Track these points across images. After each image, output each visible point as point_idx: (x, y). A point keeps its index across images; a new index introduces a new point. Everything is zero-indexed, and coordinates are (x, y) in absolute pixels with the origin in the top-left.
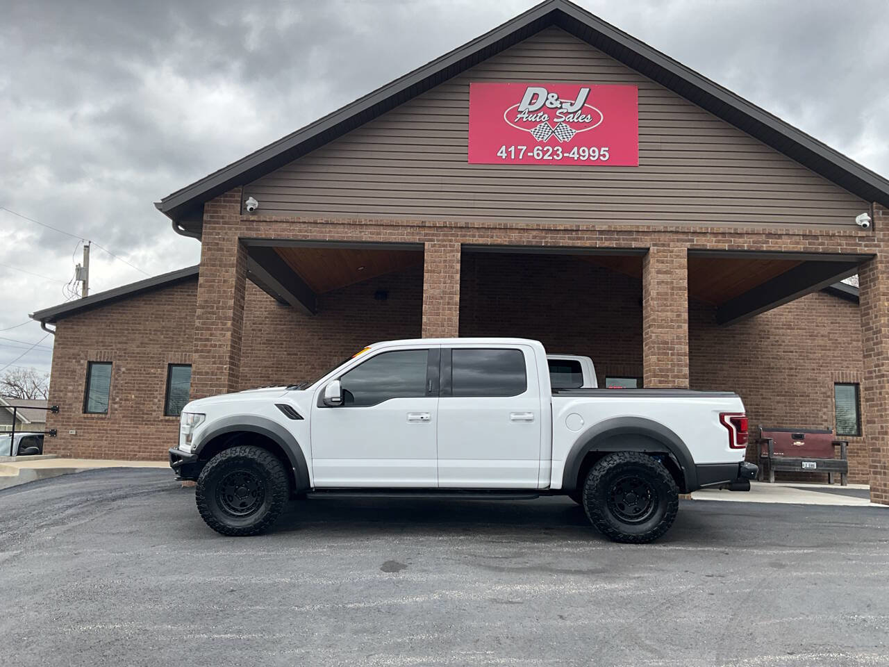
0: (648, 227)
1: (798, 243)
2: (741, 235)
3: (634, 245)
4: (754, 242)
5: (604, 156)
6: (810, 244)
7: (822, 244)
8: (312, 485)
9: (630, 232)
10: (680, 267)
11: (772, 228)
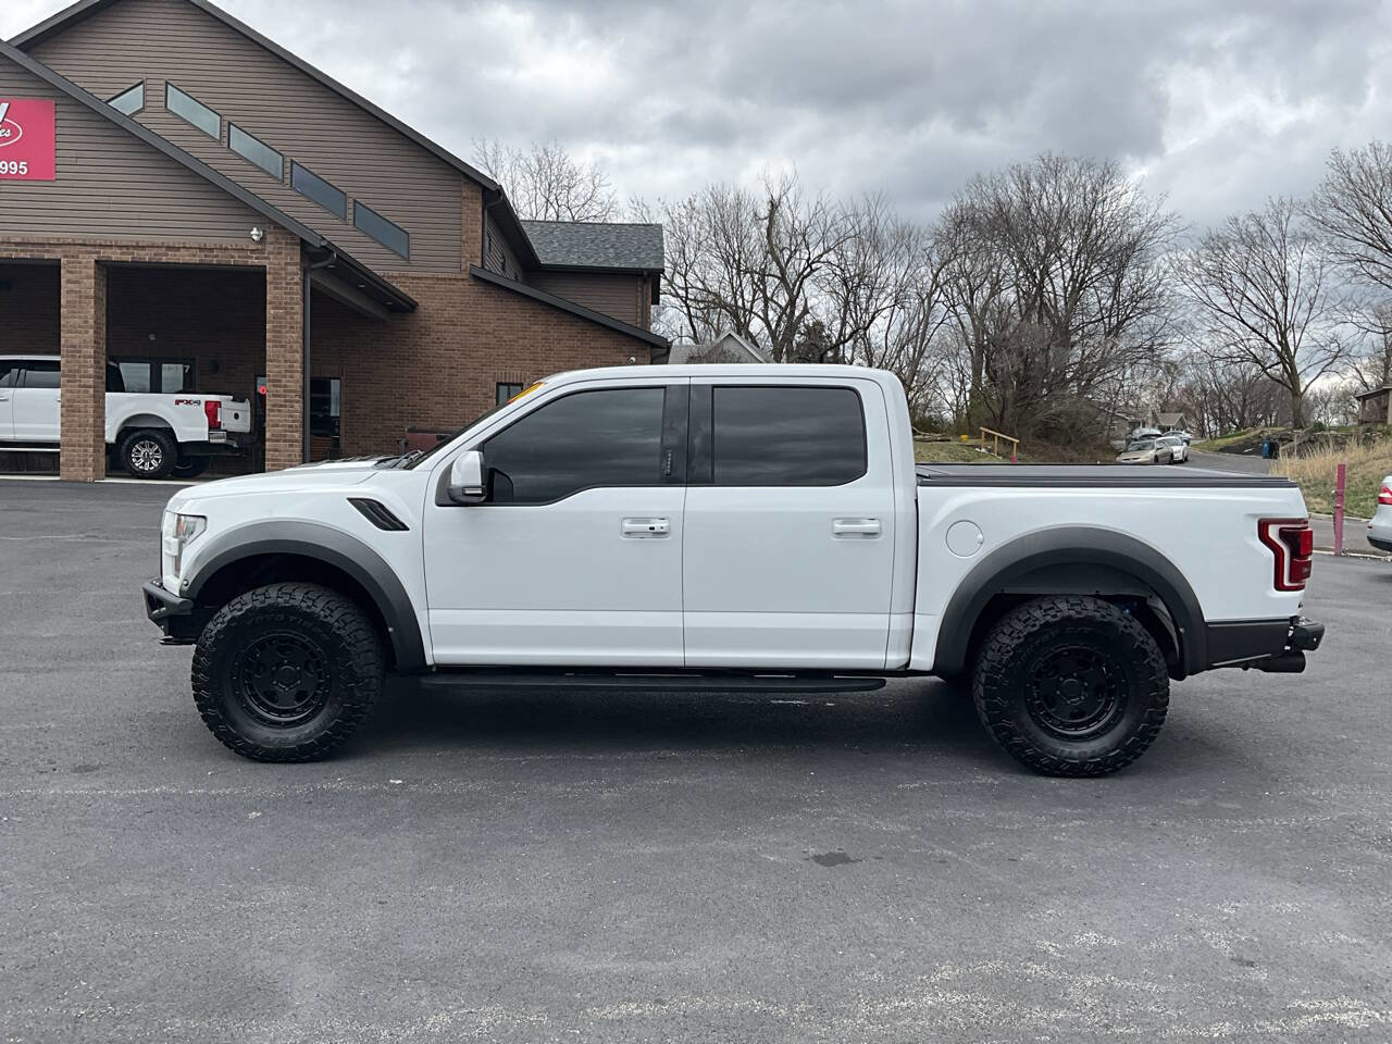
0: (58, 239)
1: (194, 256)
2: (143, 247)
3: (46, 256)
4: (155, 254)
5: (23, 170)
6: (206, 256)
7: (216, 256)
8: (429, 661)
9: (43, 244)
10: (88, 277)
11: (170, 241)
